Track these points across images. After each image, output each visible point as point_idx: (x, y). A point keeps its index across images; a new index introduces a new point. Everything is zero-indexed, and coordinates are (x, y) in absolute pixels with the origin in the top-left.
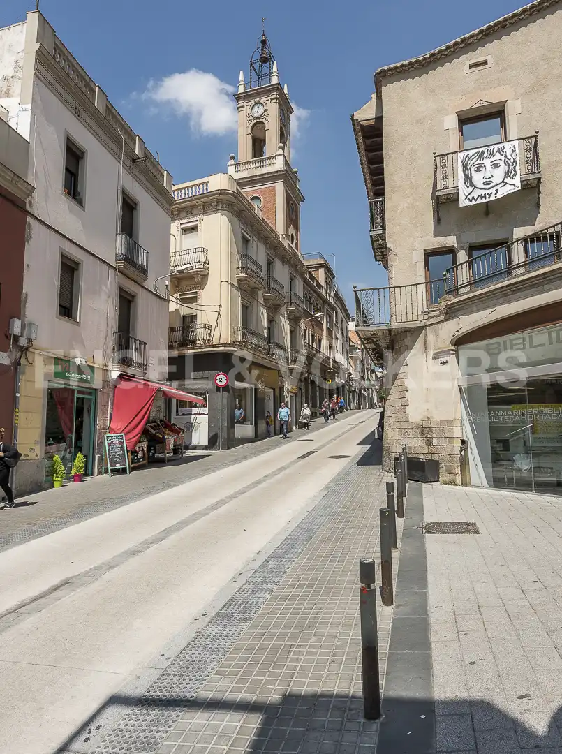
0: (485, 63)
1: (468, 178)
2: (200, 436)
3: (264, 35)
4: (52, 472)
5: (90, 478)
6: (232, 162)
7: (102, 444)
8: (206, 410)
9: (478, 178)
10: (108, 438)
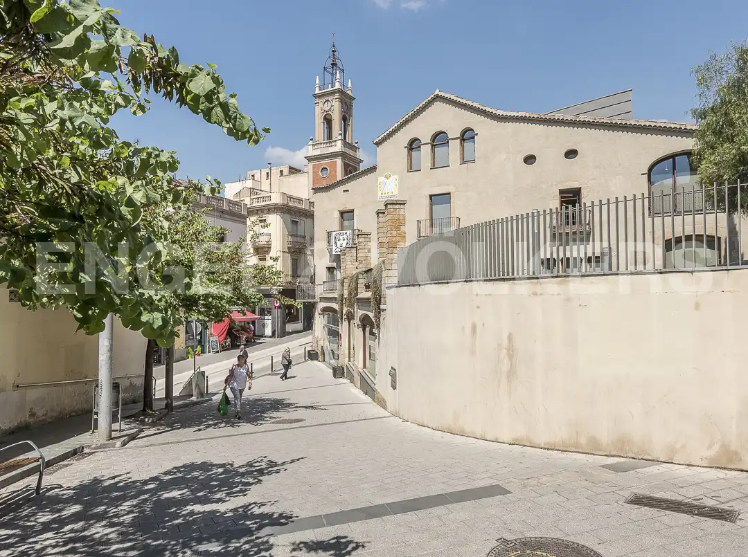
0: (348, 191)
1: (336, 243)
2: (268, 331)
3: (334, 46)
4: (188, 353)
5: (204, 355)
6: (311, 143)
7: (209, 341)
8: (270, 317)
9: (338, 243)
10: (211, 339)
